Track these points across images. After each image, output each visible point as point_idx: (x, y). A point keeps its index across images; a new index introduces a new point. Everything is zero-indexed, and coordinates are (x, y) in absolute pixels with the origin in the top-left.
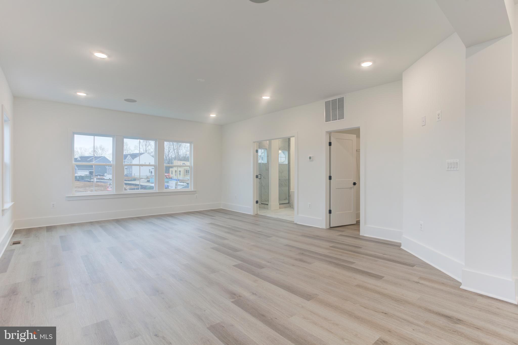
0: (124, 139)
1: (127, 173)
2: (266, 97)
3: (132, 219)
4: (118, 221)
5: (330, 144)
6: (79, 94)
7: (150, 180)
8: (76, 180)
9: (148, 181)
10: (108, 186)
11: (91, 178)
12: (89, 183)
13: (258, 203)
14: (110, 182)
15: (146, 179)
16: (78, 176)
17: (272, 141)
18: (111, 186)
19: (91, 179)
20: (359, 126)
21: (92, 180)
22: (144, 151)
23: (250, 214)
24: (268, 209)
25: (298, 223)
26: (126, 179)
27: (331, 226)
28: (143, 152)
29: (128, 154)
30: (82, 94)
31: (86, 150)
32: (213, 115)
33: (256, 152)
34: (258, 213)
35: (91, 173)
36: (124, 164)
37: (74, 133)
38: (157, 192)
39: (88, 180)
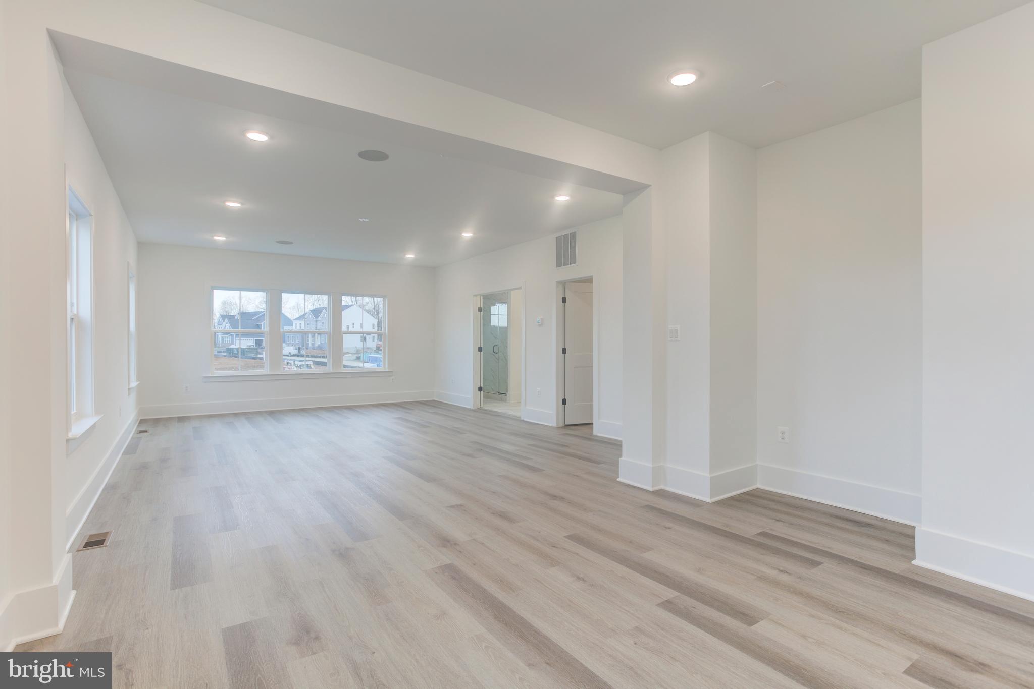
0: (283, 294)
1: (321, 344)
2: (467, 235)
3: (293, 410)
4: (271, 413)
5: (564, 300)
6: (216, 238)
7: (360, 357)
8: (233, 356)
9: (358, 358)
10: (284, 366)
11: (257, 351)
12: (254, 360)
13: (482, 391)
14: (287, 359)
15: (355, 354)
16: (236, 348)
17: (512, 292)
18: (289, 367)
19: (258, 353)
20: (591, 275)
21: (259, 356)
22: (352, 302)
23: (469, 407)
24: (505, 401)
25: (525, 420)
26: (319, 354)
27: (566, 423)
28: (350, 304)
29: (323, 308)
30: (220, 238)
31: (250, 299)
32: (410, 256)
33: (479, 311)
34: (482, 406)
35: (259, 343)
36: (281, 330)
37: (214, 288)
38: (331, 371)
39: (253, 355)
